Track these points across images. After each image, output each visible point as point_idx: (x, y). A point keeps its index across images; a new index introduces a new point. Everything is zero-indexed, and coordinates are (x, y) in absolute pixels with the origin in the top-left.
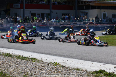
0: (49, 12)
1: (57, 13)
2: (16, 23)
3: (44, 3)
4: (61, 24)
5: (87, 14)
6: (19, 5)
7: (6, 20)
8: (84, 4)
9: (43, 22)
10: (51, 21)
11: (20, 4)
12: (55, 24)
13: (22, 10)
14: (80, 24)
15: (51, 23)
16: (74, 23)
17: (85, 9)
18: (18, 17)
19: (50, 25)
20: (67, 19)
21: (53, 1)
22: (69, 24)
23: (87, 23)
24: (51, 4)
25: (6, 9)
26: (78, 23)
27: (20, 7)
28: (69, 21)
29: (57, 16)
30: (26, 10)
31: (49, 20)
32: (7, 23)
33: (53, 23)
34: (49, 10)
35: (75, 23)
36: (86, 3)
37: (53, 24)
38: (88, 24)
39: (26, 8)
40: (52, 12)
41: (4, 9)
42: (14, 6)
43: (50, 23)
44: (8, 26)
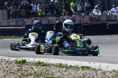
2: (30, 17)
7: (5, 12)
9: (91, 15)
10: (110, 11)
15: (111, 16)
18: (33, 4)
19: (107, 21)
31: (106, 10)
33: (116, 16)
37: (114, 18)
43: (107, 17)
44: (11, 24)
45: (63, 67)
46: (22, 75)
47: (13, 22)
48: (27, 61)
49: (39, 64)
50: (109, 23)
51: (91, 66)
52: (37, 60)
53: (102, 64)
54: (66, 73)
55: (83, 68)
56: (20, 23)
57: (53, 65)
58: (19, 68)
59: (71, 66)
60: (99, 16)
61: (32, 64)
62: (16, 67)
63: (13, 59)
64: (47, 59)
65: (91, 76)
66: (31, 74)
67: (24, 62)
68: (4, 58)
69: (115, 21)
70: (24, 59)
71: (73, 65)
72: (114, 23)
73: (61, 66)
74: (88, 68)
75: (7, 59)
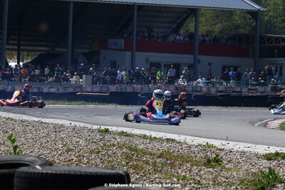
0: (192, 62)
1: (210, 64)
3: (181, 38)
4: (219, 89)
5: (281, 68)
6: (121, 43)
7: (90, 77)
8: (275, 44)
9: (176, 84)
10: (195, 82)
11: (123, 41)
12: (204, 89)
13: (128, 54)
14: (264, 92)
16: (249, 89)
17: (277, 57)
19: (193, 91)
20: (233, 79)
21: (203, 36)
22: (238, 89)
23: (281, 89)
24: (197, 42)
25: (88, 51)
26: (260, 89)
27: (123, 48)
28: (238, 84)
29: (210, 70)
30: (137, 53)
31: (192, 80)
32: (93, 84)
33: (201, 87)
34: (192, 56)
35: (251, 90)
36: (279, 42)
37: (199, 89)
38: (283, 91)
39: (137, 50)
40: (199, 62)
41: (84, 51)
42: (109, 45)
43: (193, 87)
44: (95, 90)
45: (147, 139)
46: (105, 145)
47: (97, 88)
48: (110, 130)
49: (122, 133)
50: (194, 94)
51: (176, 139)
52: (120, 129)
53: (187, 137)
54: (150, 146)
55: (168, 140)
56: (104, 89)
57: (137, 135)
58: (102, 137)
59: (155, 138)
60: (185, 87)
61: (115, 133)
62: (98, 137)
63: (95, 127)
64: (131, 129)
65: (177, 150)
66: (114, 145)
67: (107, 131)
68: (87, 125)
69: (200, 92)
70: (107, 127)
71: (157, 136)
72: (199, 94)
73: (145, 137)
74: (173, 140)
75: (89, 126)
